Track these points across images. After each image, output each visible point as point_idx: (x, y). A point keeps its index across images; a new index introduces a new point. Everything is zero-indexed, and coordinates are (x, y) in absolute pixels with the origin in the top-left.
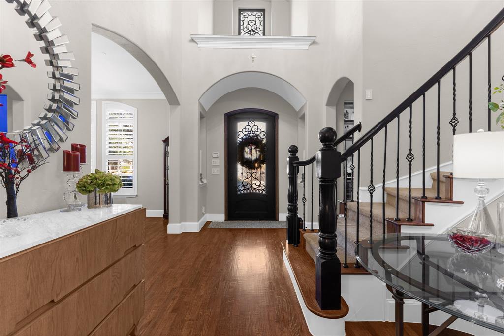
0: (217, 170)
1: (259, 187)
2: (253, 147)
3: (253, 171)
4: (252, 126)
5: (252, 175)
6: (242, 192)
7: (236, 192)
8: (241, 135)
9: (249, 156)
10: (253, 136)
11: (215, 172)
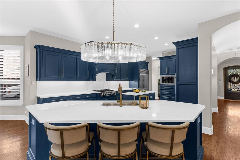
0: (221, 84)
1: (238, 89)
2: (235, 77)
3: (235, 85)
4: (235, 71)
5: (235, 86)
6: (231, 91)
7: (228, 91)
8: (230, 74)
9: (233, 80)
10: (235, 74)
11: (220, 85)
